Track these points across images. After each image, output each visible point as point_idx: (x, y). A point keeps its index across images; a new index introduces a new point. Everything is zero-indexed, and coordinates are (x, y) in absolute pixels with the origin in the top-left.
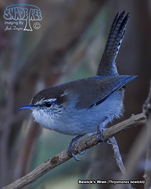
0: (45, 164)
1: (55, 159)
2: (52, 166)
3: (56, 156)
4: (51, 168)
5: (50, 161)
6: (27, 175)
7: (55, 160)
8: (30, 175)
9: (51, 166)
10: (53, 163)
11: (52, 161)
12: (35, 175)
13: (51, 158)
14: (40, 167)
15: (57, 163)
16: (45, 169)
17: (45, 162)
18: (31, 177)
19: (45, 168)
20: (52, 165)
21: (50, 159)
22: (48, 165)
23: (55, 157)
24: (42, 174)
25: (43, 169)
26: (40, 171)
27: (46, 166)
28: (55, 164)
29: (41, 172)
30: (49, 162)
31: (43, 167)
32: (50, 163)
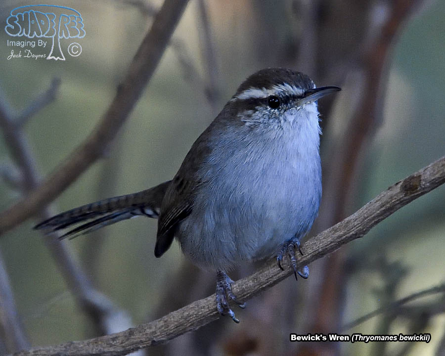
0: (390, 193)
1: (412, 180)
2: (405, 198)
3: (415, 174)
4: (403, 203)
5: (399, 185)
6: (347, 219)
7: (412, 184)
8: (354, 219)
9: (402, 198)
10: (407, 190)
11: (406, 186)
12: (366, 218)
13: (402, 180)
14: (377, 201)
15: (416, 192)
16: (388, 205)
17: (389, 189)
18: (356, 223)
19: (388, 203)
20: (405, 196)
21: (400, 182)
22: (396, 195)
23: (412, 178)
24: (382, 217)
25: (383, 206)
26: (378, 210)
27: (391, 198)
28: (414, 193)
29: (379, 212)
30: (398, 189)
31: (385, 199)
32: (401, 192)
